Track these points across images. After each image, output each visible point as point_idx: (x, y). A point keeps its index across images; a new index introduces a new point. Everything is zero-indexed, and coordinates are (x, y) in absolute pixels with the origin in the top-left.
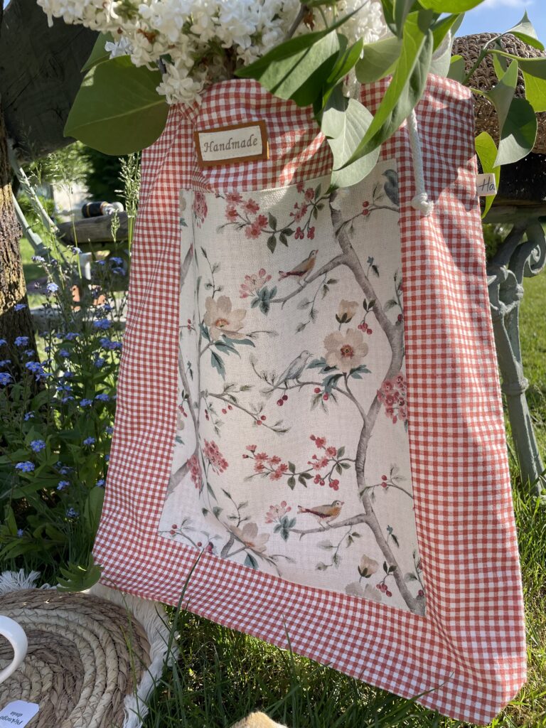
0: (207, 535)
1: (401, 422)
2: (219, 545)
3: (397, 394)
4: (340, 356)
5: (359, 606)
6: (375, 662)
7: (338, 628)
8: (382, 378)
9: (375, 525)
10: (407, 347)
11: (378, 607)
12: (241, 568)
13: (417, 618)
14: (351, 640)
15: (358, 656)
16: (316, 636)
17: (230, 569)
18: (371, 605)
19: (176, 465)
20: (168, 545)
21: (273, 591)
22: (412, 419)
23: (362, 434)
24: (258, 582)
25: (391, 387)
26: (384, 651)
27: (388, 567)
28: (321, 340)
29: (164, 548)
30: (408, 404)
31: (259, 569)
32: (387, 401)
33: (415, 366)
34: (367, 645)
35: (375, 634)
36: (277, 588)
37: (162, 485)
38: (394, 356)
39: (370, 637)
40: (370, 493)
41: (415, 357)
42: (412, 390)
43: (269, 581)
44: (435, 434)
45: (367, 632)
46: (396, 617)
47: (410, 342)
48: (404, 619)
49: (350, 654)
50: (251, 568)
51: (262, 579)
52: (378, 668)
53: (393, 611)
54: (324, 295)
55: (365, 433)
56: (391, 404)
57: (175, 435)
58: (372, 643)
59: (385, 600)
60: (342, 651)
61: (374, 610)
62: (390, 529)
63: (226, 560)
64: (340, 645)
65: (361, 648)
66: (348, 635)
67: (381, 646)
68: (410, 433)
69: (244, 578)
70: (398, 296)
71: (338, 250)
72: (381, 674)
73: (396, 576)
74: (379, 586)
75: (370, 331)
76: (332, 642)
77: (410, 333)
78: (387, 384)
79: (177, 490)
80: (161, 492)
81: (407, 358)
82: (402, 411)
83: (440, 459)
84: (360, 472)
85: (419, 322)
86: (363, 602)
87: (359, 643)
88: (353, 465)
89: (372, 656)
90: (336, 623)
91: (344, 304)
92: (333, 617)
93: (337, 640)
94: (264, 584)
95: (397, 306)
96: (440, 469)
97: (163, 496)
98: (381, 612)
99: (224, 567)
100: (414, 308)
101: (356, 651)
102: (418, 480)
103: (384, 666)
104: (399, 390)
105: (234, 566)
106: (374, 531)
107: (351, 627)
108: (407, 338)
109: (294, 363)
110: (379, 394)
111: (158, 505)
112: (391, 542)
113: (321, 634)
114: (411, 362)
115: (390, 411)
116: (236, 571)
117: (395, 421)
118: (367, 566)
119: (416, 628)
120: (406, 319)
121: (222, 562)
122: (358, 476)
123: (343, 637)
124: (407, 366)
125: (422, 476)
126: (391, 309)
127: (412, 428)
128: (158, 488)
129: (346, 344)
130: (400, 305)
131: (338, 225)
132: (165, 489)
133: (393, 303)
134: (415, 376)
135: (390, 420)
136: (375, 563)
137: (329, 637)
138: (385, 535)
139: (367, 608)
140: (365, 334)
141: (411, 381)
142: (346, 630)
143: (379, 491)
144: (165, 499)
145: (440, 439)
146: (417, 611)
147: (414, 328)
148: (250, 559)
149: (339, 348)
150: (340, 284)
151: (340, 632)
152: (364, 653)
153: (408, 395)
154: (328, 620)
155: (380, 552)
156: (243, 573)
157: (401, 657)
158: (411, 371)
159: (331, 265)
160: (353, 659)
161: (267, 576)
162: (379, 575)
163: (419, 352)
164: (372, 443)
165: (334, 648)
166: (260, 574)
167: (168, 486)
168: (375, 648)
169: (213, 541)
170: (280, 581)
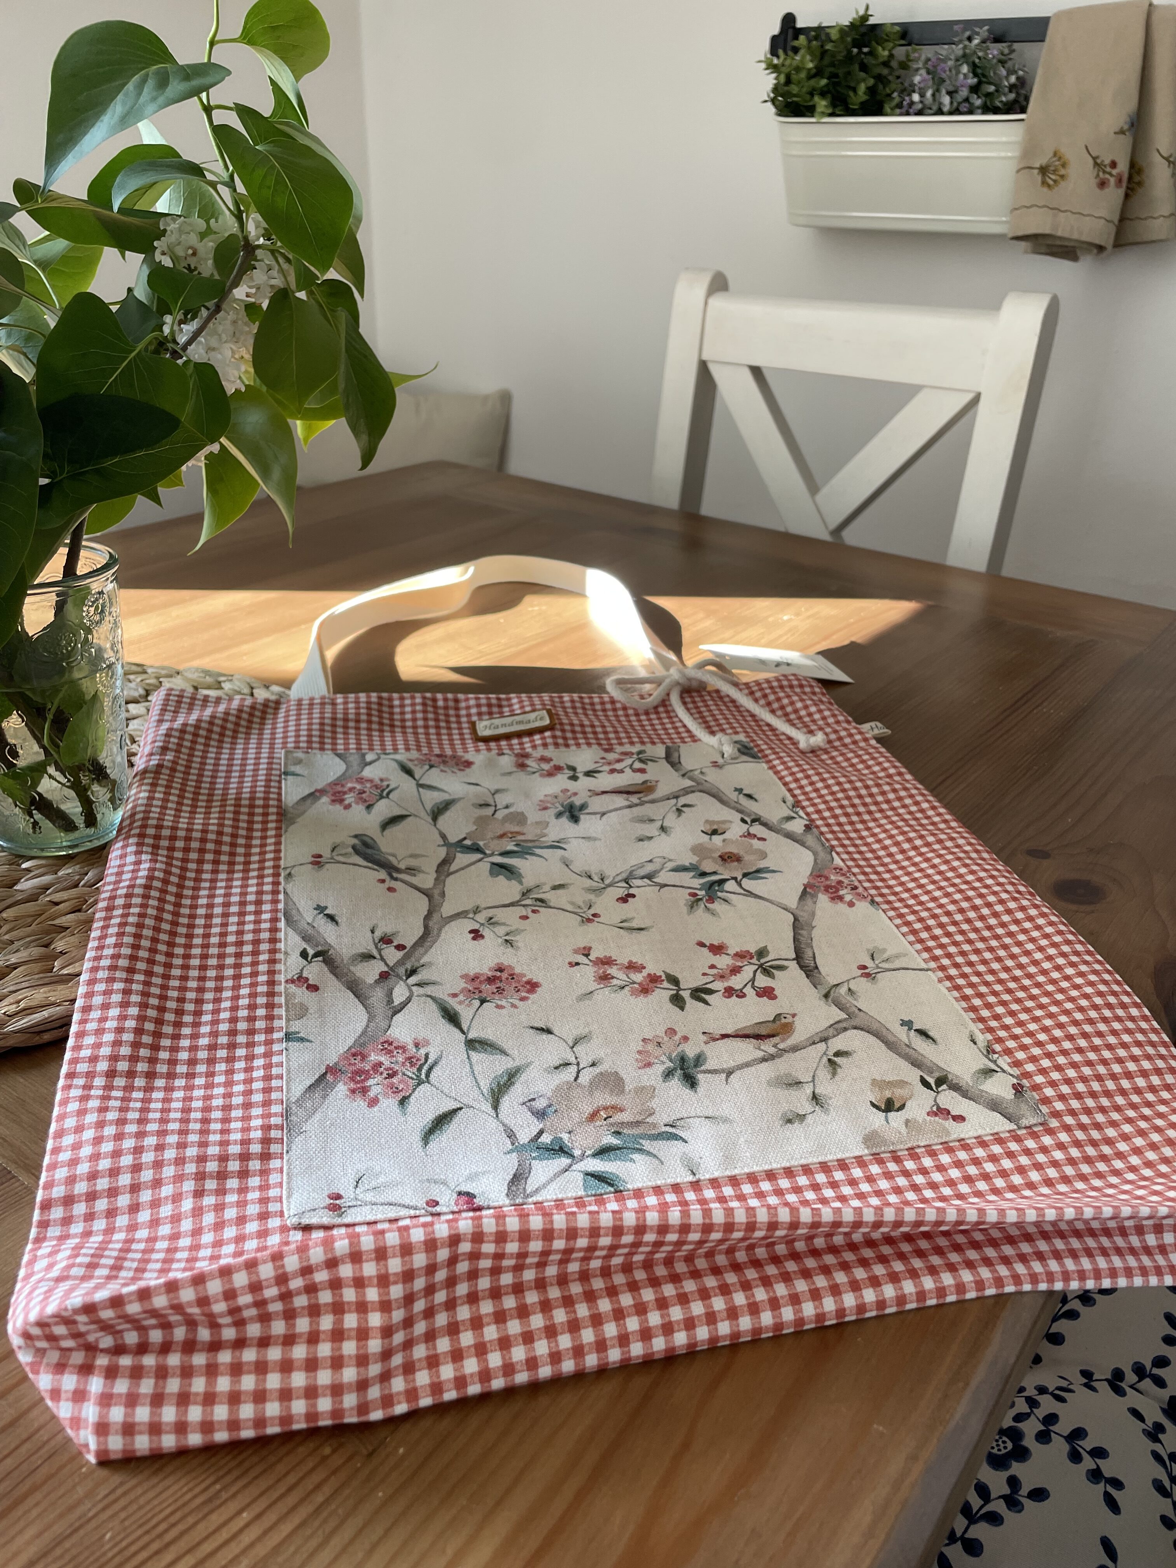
9: (875, 1026)
27: (932, 1081)
62: (907, 1024)
112: (919, 1044)
118: (888, 1094)
138: (902, 1034)
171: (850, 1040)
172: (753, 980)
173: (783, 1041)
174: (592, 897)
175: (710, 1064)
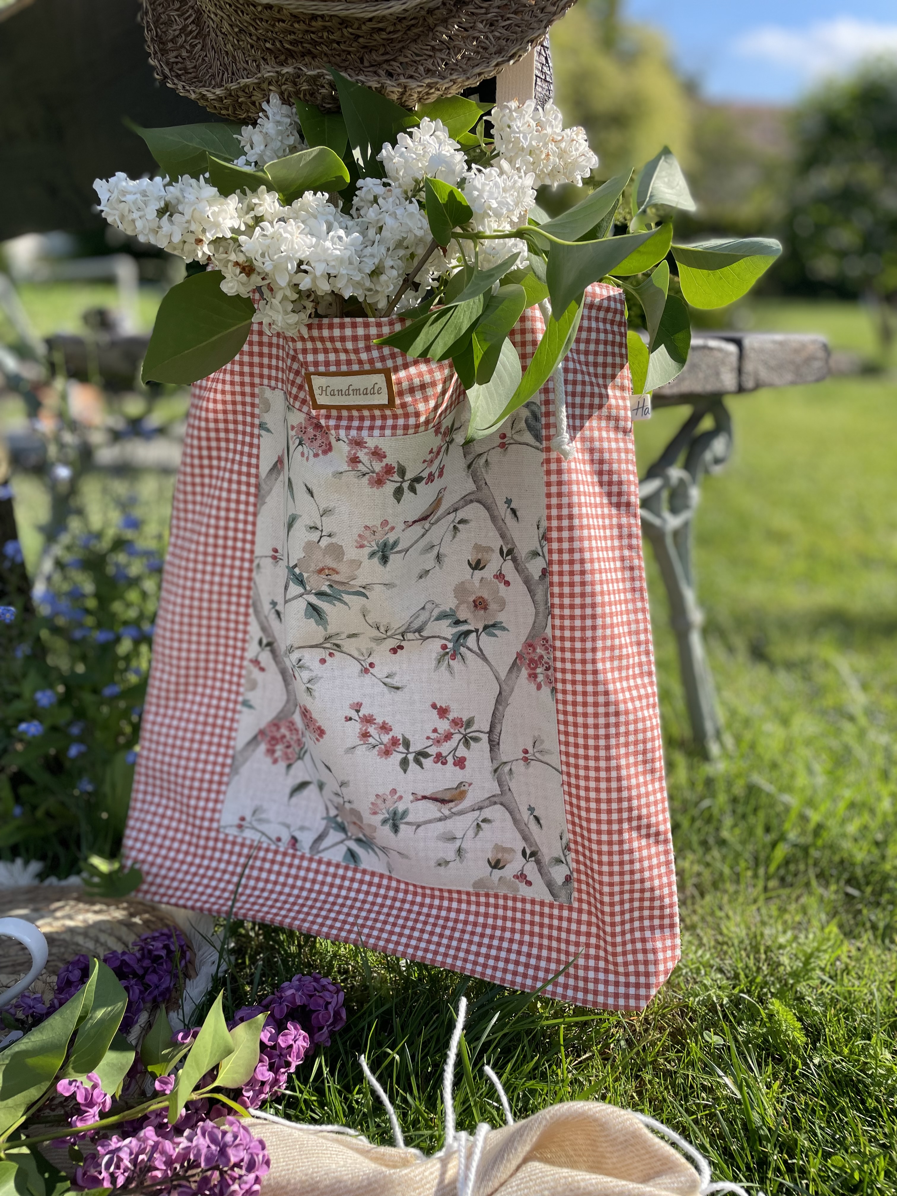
0: (288, 826)
1: (546, 690)
2: (306, 840)
3: (541, 657)
4: (472, 609)
5: (492, 900)
6: (517, 963)
7: (469, 928)
8: (523, 639)
10: (553, 605)
11: (515, 899)
12: (337, 866)
13: (561, 907)
14: (486, 941)
15: (497, 958)
16: (445, 941)
17: (323, 868)
18: (505, 898)
19: (242, 737)
20: (234, 843)
21: (382, 891)
22: (560, 686)
23: (497, 701)
24: (361, 882)
25: (534, 649)
26: (525, 949)
27: (528, 852)
28: (450, 589)
29: (228, 847)
30: (555, 669)
31: (362, 866)
32: (529, 665)
33: (562, 628)
34: (505, 945)
35: (513, 931)
36: (388, 888)
37: (223, 765)
38: (537, 614)
39: (508, 935)
40: (507, 769)
41: (562, 617)
42: (558, 654)
43: (376, 880)
44: (585, 704)
45: (504, 929)
46: (537, 908)
47: (556, 601)
48: (546, 910)
49: (487, 956)
50: (352, 866)
51: (367, 878)
52: (521, 969)
53: (533, 902)
54: (454, 537)
55: (501, 700)
56: (535, 669)
57: (240, 699)
58: (511, 941)
59: (524, 891)
60: (478, 954)
61: (510, 903)
62: (531, 809)
63: (317, 857)
64: (474, 948)
65: (499, 949)
66: (482, 935)
67: (521, 943)
68: (557, 701)
69: (343, 878)
70: (542, 547)
71: (470, 486)
72: (525, 976)
73: (538, 862)
74: (516, 877)
75: (507, 583)
76: (464, 946)
77: (556, 590)
78: (530, 645)
79: (245, 770)
80: (222, 774)
81: (553, 617)
82: (547, 677)
83: (591, 732)
84: (494, 745)
85: (566, 579)
86: (496, 896)
87: (496, 943)
88: (485, 737)
89: (513, 957)
90: (466, 923)
91: (478, 548)
92: (462, 917)
93: (470, 942)
94: (370, 884)
95: (540, 559)
96: (591, 742)
97: (225, 779)
98: (519, 905)
99: (314, 865)
100: (561, 562)
101: (493, 952)
102: (567, 754)
103: (527, 966)
104: (543, 653)
105: (329, 864)
106: (511, 813)
107: (485, 926)
108: (552, 595)
109: (416, 616)
110: (519, 656)
111: (218, 792)
112: (533, 825)
113: (451, 938)
114: (557, 622)
115: (533, 676)
116: (332, 870)
117: (539, 687)
119: (560, 918)
120: (551, 573)
121: (311, 860)
122: (491, 750)
123: (476, 939)
124: (553, 627)
125: (572, 750)
126: (533, 561)
127: (560, 696)
128: (218, 769)
129: (480, 595)
130: (544, 557)
131: (470, 457)
132: (227, 770)
133: (535, 554)
134: (562, 639)
135: (534, 687)
136: (512, 850)
137: (460, 940)
138: (525, 815)
139: (501, 902)
140: (502, 586)
141: (558, 644)
142: (479, 930)
143: (519, 767)
144: (227, 784)
145: (590, 710)
146: (563, 899)
147: (561, 584)
148: (352, 855)
149: (471, 599)
150: (472, 524)
151: (473, 933)
152: (503, 954)
153: (555, 659)
154: (456, 921)
155: (519, 836)
156: (341, 872)
157: (545, 953)
158: (558, 633)
159: (461, 503)
160: (491, 962)
161: (373, 874)
162: (516, 864)
163: (567, 612)
164: (509, 712)
165: (468, 952)
166: (364, 872)
167: (231, 766)
168: (515, 947)
169: (297, 834)
170: (390, 878)
171: (496, 812)
172: (455, 749)
173: (456, 805)
174: (373, 645)
175: (410, 818)
